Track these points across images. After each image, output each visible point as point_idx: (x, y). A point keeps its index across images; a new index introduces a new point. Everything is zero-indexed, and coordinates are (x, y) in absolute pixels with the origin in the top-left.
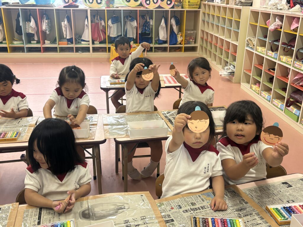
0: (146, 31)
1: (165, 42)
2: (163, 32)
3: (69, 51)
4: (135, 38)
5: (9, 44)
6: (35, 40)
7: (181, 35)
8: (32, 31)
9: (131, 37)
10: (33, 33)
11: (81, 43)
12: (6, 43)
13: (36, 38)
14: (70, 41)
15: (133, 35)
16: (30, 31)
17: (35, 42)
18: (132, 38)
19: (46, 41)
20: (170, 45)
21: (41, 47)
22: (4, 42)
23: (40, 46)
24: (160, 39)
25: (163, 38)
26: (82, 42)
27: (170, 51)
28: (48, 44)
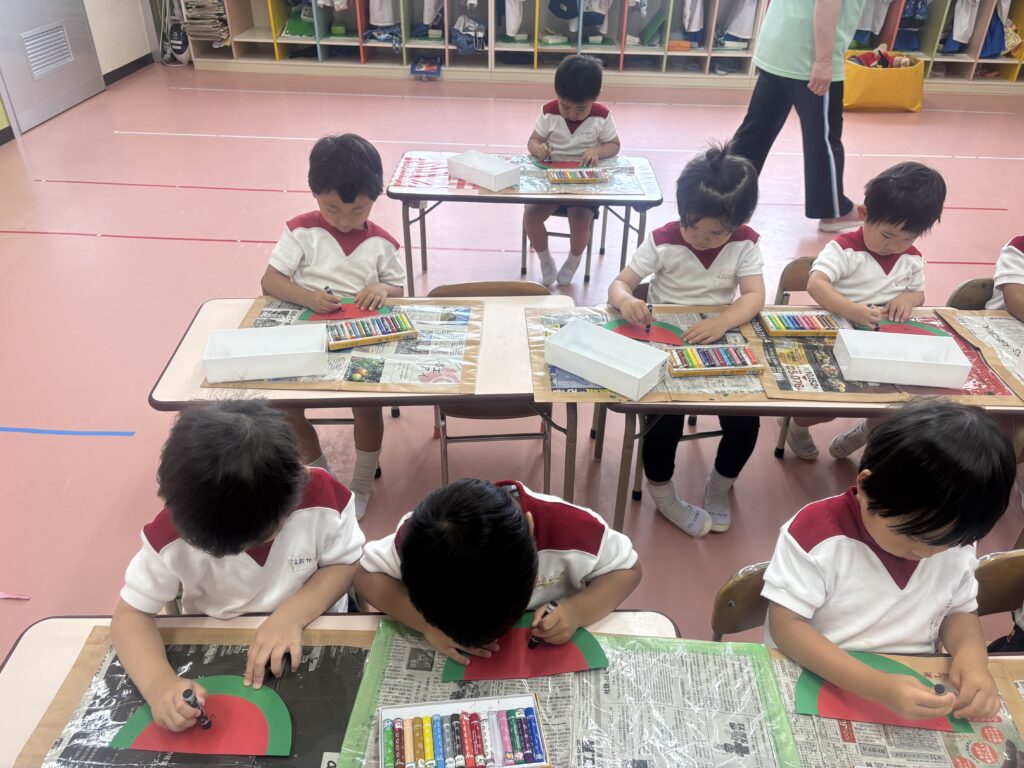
0: (915, 13)
1: (962, 48)
2: (968, 19)
3: (686, 69)
4: (877, 33)
6: (599, 34)
7: (1014, 27)
8: (600, 6)
9: (868, 29)
10: (603, 12)
11: (722, 45)
12: (532, 42)
13: (604, 30)
14: (700, 38)
15: (873, 26)
16: (596, 8)
17: (599, 39)
18: (867, 32)
19: (629, 37)
20: (980, 58)
21: (618, 56)
22: (519, 37)
23: (618, 52)
24: (955, 38)
25: (963, 38)
26: (728, 44)
27: (976, 77)
28: (633, 47)
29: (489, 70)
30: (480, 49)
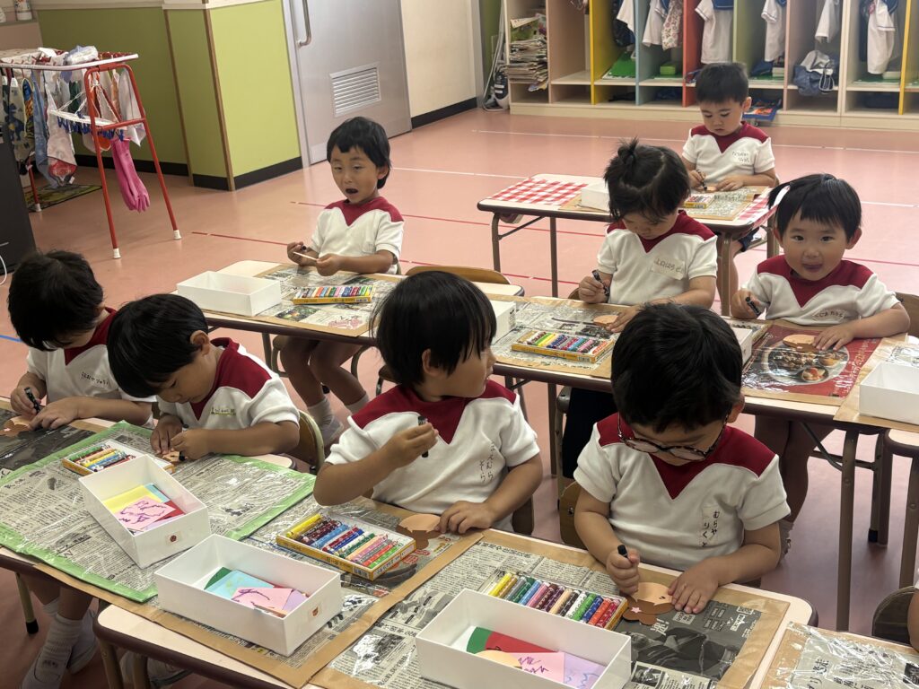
5: (906, 82)
12: (899, 80)
22: (888, 75)
29: (838, 114)
30: (828, 89)
